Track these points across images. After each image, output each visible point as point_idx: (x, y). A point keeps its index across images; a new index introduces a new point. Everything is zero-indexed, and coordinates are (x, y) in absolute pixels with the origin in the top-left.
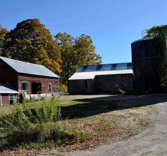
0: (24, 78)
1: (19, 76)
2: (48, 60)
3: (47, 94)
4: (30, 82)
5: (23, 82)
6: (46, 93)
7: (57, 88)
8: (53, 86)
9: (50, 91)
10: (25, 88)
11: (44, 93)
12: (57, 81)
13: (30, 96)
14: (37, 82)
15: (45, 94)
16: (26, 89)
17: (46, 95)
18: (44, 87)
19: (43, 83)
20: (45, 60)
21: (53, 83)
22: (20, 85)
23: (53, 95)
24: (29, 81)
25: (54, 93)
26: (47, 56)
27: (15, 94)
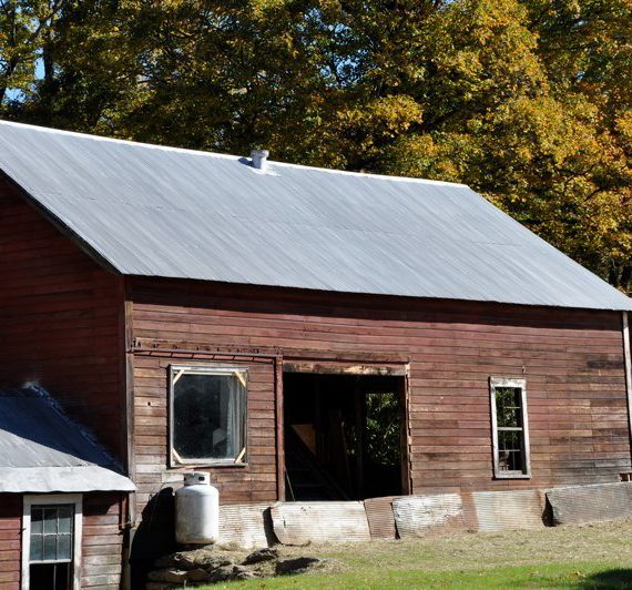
0: (196, 328)
1: (131, 308)
2: (546, 113)
3: (480, 497)
4: (267, 371)
5: (182, 369)
6: (465, 489)
7: (601, 435)
8: (561, 406)
9: (516, 462)
10: (217, 436)
11: (435, 486)
12: (612, 355)
13: (268, 517)
14: (355, 369)
15: (452, 499)
16: (219, 451)
17: (468, 506)
18: (435, 424)
19: (424, 375)
20: (504, 114)
21: (556, 380)
22: (147, 407)
23: (559, 514)
24: (253, 357)
25: (563, 491)
26: (533, 67)
27: (96, 503)
